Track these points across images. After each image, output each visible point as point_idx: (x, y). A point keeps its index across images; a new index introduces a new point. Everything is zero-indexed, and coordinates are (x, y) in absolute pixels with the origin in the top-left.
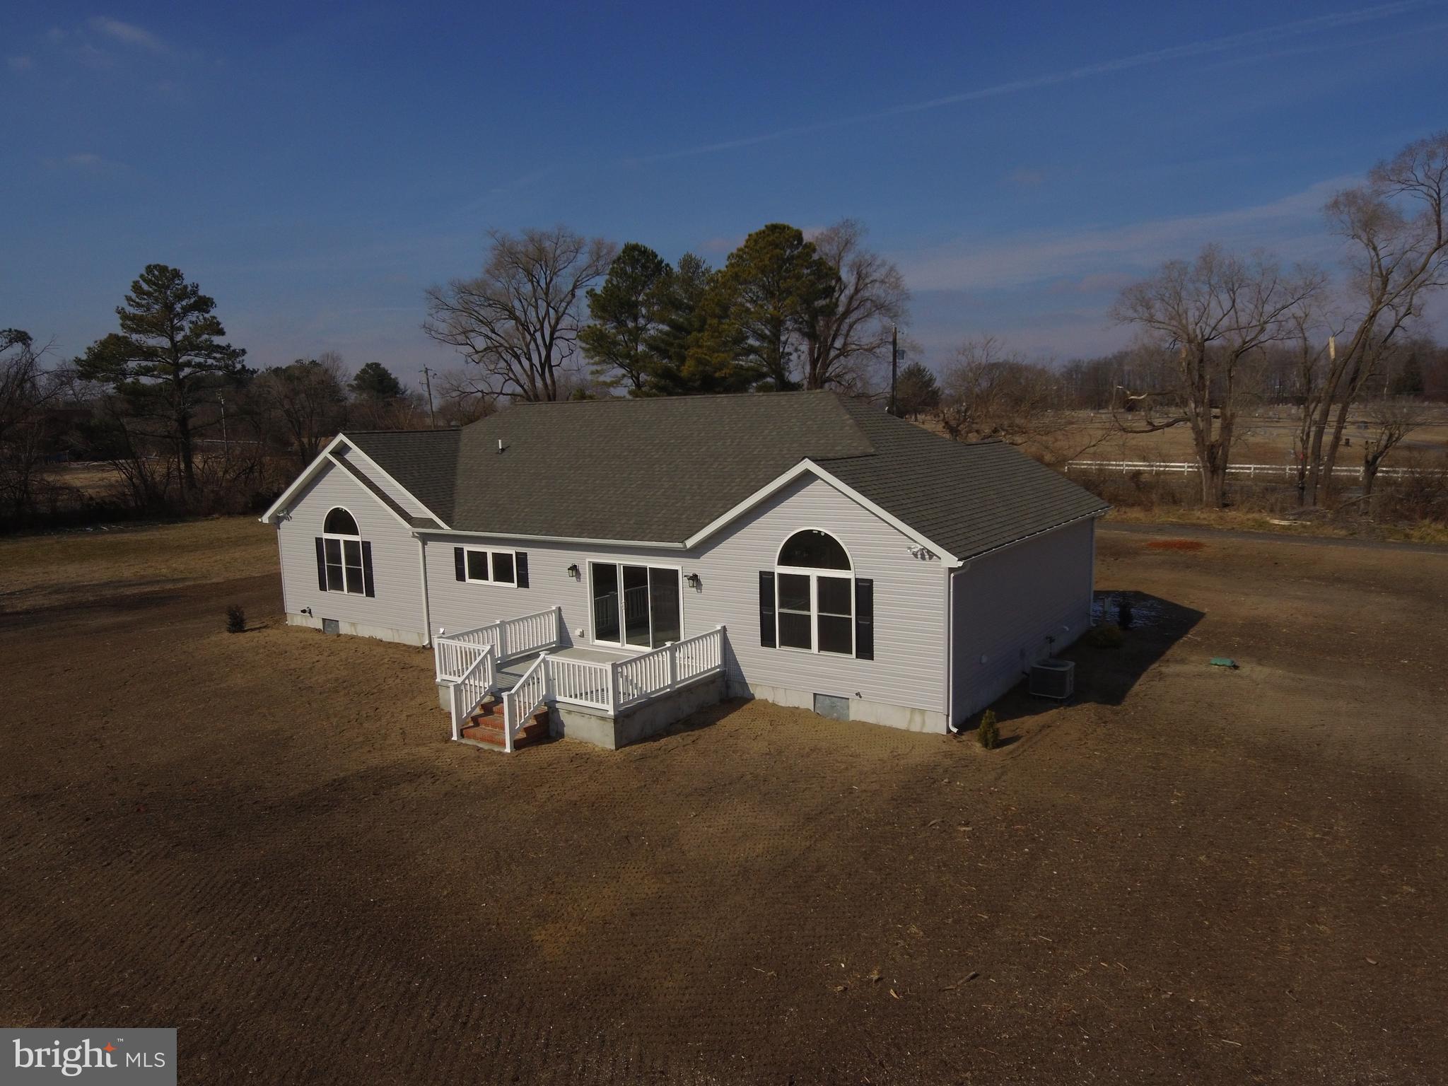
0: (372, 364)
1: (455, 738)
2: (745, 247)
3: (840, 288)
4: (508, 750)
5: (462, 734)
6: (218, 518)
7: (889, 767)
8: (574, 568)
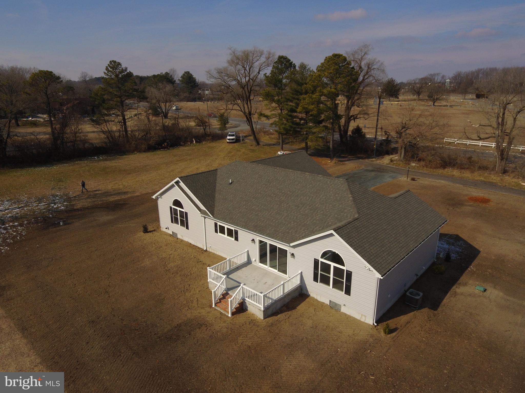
0: (187, 72)
1: (213, 306)
2: (324, 63)
3: (361, 70)
4: (230, 316)
5: (216, 305)
6: (136, 153)
7: (351, 340)
8: (253, 240)
